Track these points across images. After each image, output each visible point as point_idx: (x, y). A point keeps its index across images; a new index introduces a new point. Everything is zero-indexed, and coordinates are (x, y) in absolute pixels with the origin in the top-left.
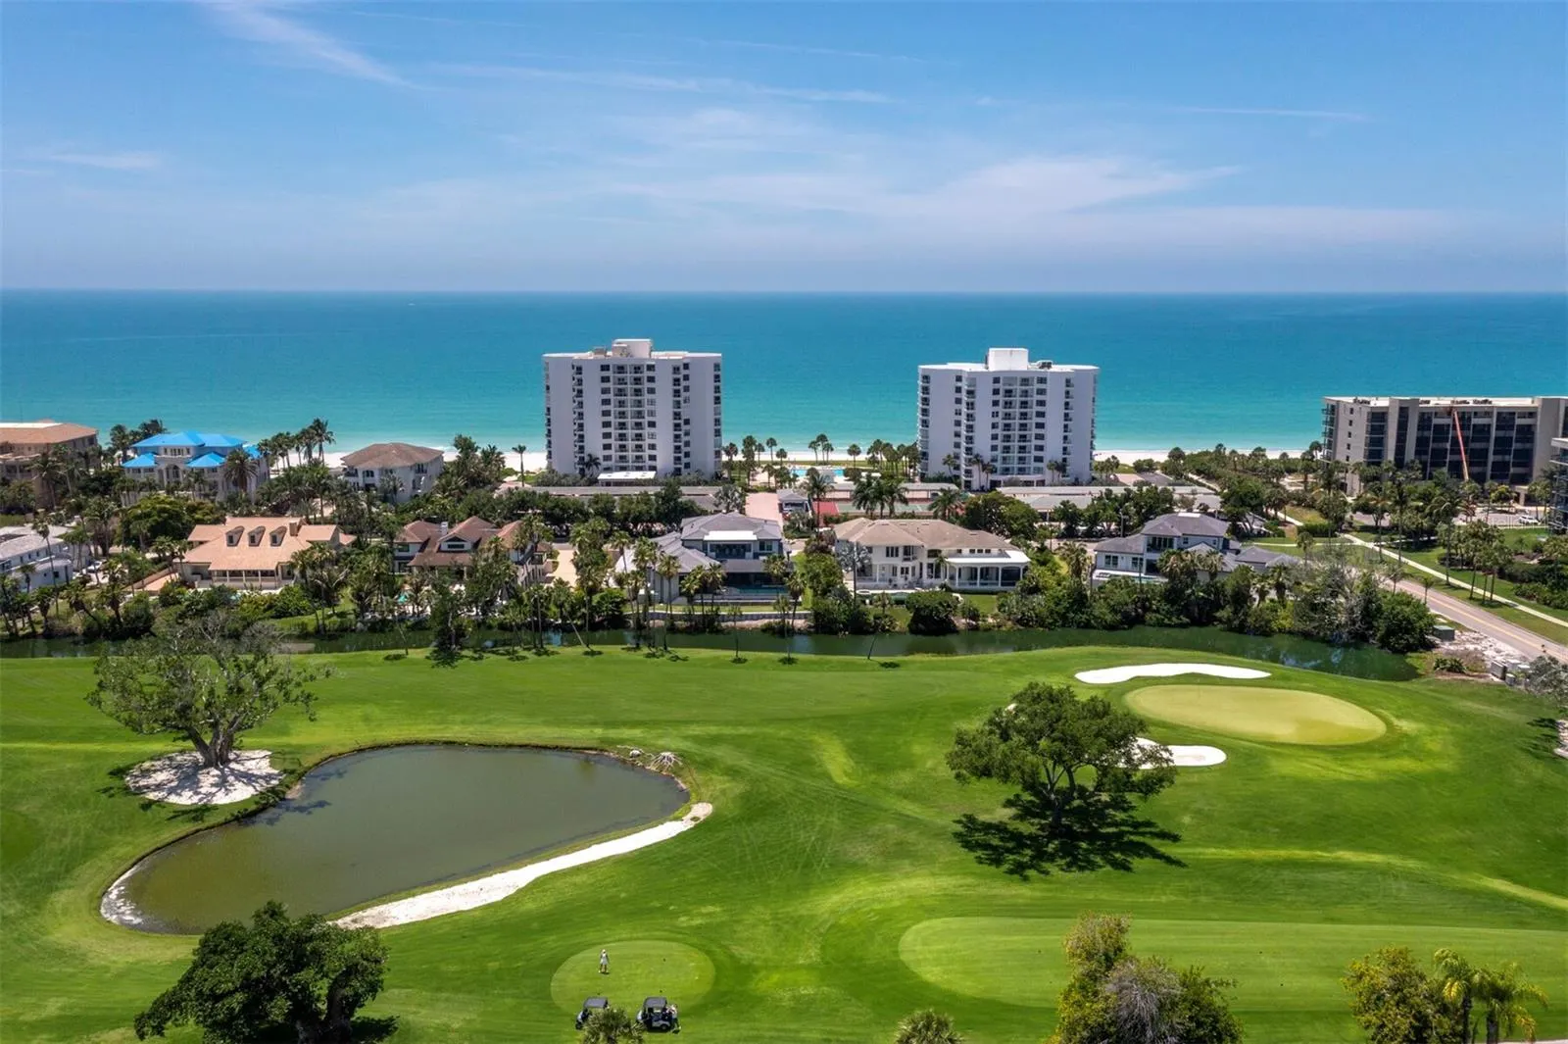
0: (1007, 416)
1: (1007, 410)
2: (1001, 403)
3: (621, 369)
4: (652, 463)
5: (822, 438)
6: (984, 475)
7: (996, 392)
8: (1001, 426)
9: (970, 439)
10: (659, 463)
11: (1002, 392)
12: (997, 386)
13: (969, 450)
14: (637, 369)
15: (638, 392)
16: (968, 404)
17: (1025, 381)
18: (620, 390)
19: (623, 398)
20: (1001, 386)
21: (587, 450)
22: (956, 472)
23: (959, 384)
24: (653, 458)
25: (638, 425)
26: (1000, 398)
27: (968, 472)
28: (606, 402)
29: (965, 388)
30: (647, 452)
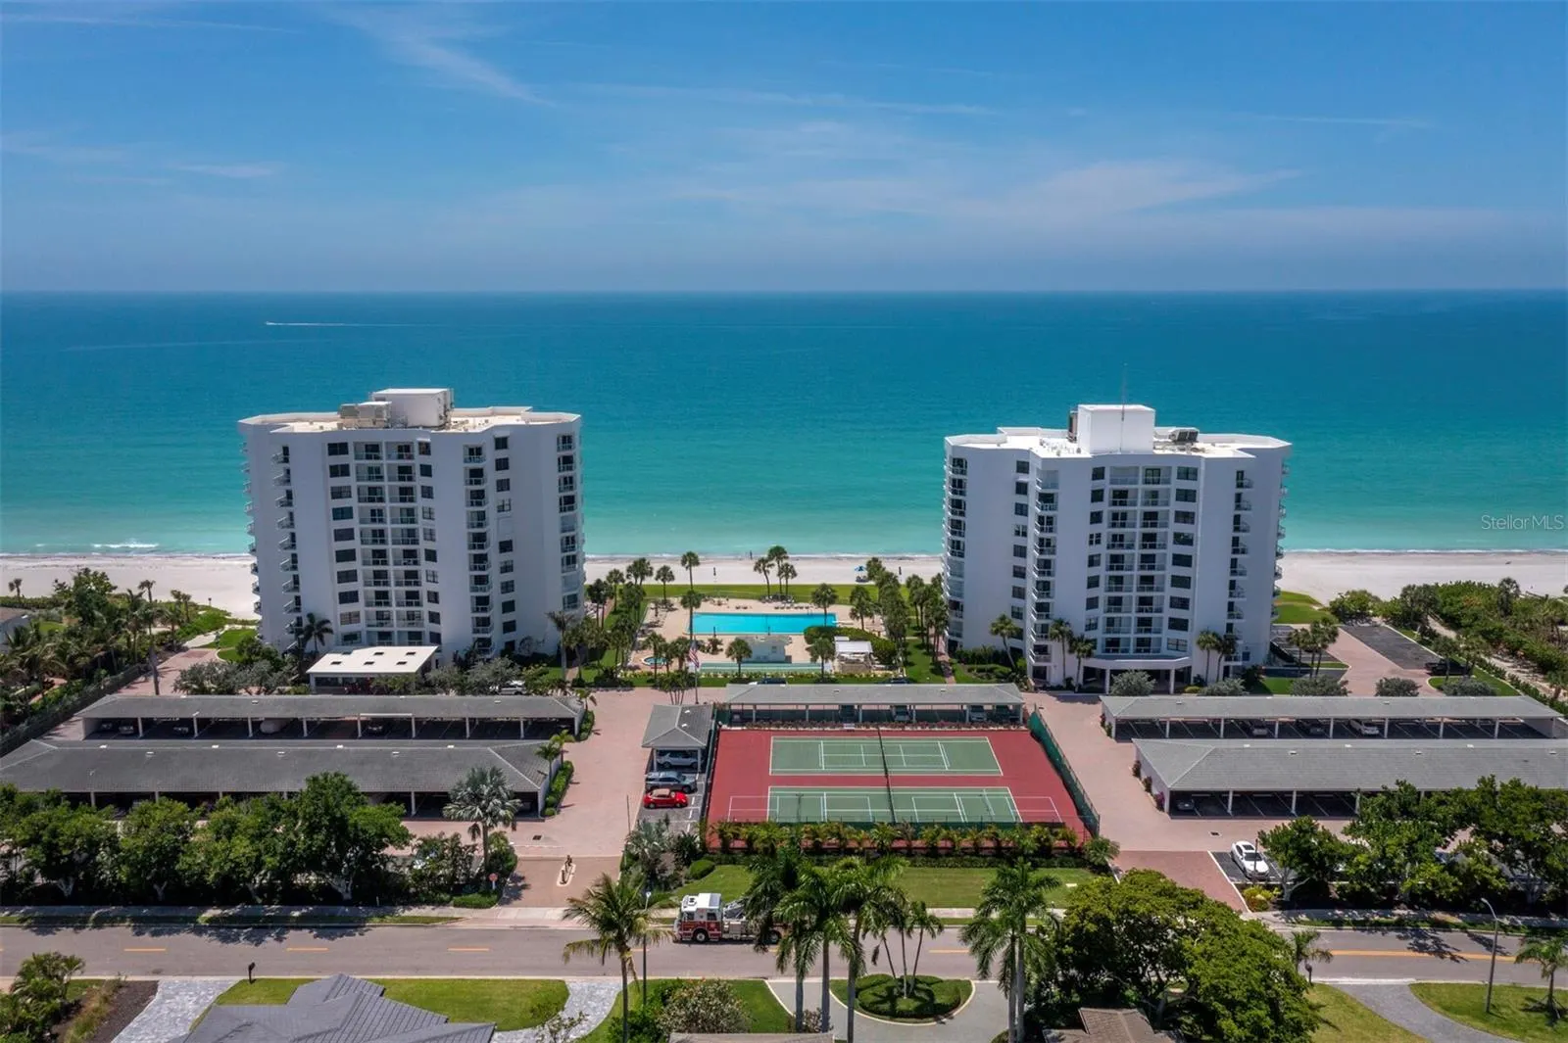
0: (1117, 540)
1: (1118, 531)
2: (1106, 518)
3: (372, 450)
4: (434, 627)
5: (778, 553)
6: (1072, 659)
7: (1097, 496)
8: (1104, 561)
9: (1044, 588)
10: (445, 629)
11: (1107, 496)
12: (1099, 484)
13: (1042, 608)
14: (404, 450)
15: (406, 494)
16: (1041, 519)
17: (1154, 474)
18: (372, 490)
19: (377, 505)
20: (1107, 486)
21: (307, 606)
22: (1015, 643)
23: (1023, 478)
24: (434, 618)
25: (410, 555)
26: (1105, 507)
27: (1041, 650)
28: (341, 514)
29: (1035, 488)
30: (427, 607)
